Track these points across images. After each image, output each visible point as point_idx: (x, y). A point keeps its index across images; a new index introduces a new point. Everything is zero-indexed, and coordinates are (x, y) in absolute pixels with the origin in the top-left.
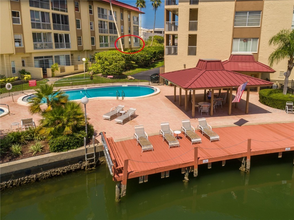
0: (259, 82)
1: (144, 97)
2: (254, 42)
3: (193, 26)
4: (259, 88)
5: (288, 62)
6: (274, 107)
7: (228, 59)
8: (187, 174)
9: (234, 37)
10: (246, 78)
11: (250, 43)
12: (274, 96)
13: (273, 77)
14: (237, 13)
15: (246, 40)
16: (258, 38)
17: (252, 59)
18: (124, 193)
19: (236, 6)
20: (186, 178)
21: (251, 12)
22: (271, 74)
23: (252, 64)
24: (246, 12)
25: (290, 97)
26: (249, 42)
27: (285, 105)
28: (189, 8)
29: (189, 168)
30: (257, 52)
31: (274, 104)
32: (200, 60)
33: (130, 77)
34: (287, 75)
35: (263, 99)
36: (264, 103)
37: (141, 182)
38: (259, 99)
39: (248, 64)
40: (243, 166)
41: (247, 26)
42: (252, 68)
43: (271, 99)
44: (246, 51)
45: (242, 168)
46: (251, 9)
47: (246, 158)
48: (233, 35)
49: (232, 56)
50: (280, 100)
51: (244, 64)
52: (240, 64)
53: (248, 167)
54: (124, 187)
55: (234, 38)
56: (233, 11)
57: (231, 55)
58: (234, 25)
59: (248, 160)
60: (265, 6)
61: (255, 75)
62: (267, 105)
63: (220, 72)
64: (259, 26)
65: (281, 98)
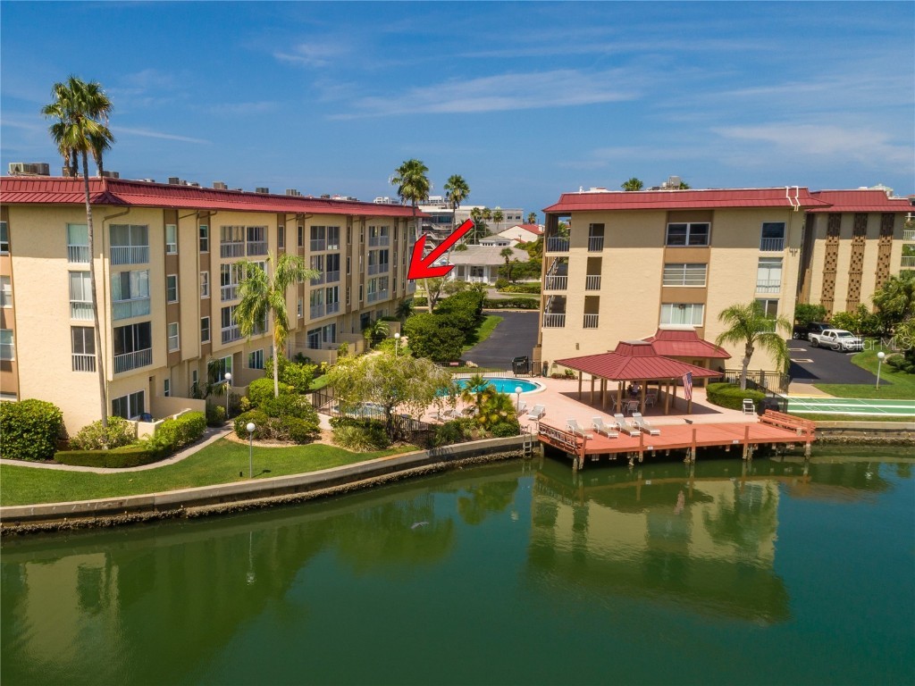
0: (706, 372)
1: (531, 394)
2: (697, 309)
3: (593, 283)
4: (706, 381)
5: (745, 347)
6: (727, 407)
7: (653, 335)
8: (632, 459)
9: (664, 301)
10: (687, 367)
11: (690, 311)
12: (727, 391)
13: (728, 365)
14: (667, 265)
15: (683, 306)
16: (702, 304)
17: (693, 336)
18: (581, 467)
19: (665, 255)
20: (631, 463)
21: (689, 265)
22: (726, 361)
23: (694, 345)
24: (682, 265)
25: (750, 393)
26: (687, 309)
27: (742, 403)
28: (587, 257)
29: (635, 453)
30: (701, 325)
31: (728, 402)
32: (621, 343)
33: (471, 364)
34: (746, 363)
35: (712, 397)
36: (714, 403)
37: (593, 460)
38: (706, 397)
39: (688, 345)
40: (688, 457)
41: (683, 286)
42: (694, 352)
43: (723, 396)
44: (684, 323)
45: (687, 460)
46: (690, 261)
47: (691, 448)
48: (662, 298)
49: (660, 333)
50: (735, 397)
51: (681, 345)
52: (675, 345)
53: (693, 458)
54: (582, 460)
55: (663, 303)
56: (660, 262)
57: (659, 329)
58: (664, 283)
59: (693, 450)
60: (712, 257)
61: (699, 362)
62: (718, 405)
63: (652, 359)
64: (705, 286)
65: (737, 394)
